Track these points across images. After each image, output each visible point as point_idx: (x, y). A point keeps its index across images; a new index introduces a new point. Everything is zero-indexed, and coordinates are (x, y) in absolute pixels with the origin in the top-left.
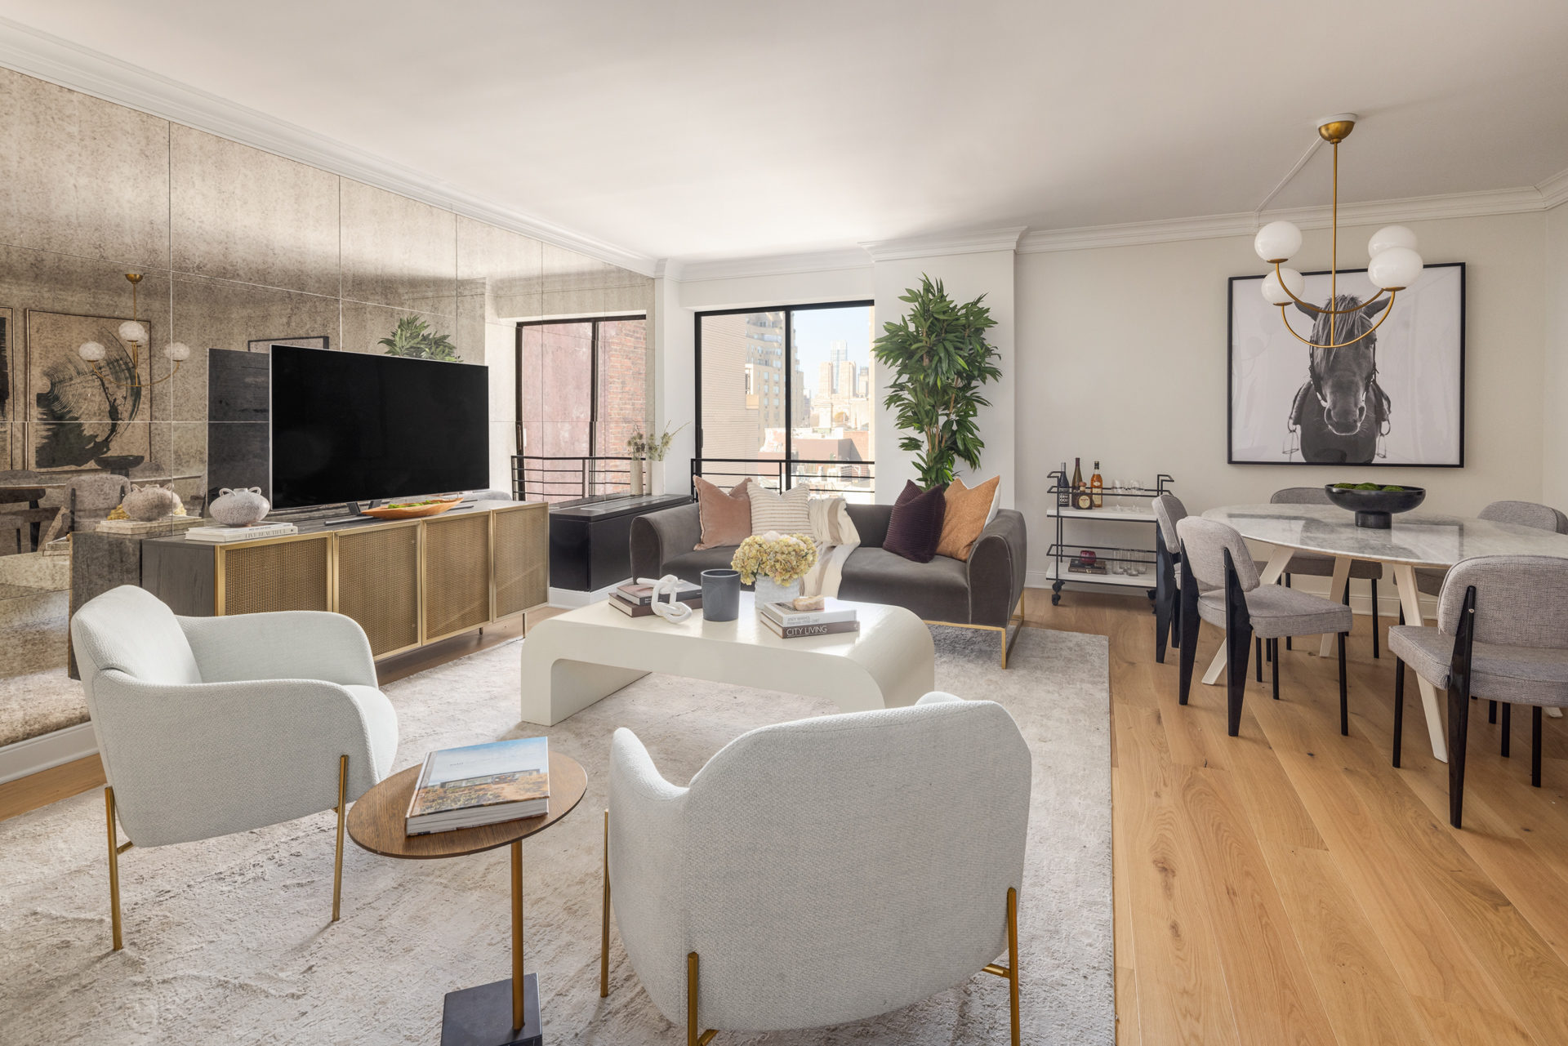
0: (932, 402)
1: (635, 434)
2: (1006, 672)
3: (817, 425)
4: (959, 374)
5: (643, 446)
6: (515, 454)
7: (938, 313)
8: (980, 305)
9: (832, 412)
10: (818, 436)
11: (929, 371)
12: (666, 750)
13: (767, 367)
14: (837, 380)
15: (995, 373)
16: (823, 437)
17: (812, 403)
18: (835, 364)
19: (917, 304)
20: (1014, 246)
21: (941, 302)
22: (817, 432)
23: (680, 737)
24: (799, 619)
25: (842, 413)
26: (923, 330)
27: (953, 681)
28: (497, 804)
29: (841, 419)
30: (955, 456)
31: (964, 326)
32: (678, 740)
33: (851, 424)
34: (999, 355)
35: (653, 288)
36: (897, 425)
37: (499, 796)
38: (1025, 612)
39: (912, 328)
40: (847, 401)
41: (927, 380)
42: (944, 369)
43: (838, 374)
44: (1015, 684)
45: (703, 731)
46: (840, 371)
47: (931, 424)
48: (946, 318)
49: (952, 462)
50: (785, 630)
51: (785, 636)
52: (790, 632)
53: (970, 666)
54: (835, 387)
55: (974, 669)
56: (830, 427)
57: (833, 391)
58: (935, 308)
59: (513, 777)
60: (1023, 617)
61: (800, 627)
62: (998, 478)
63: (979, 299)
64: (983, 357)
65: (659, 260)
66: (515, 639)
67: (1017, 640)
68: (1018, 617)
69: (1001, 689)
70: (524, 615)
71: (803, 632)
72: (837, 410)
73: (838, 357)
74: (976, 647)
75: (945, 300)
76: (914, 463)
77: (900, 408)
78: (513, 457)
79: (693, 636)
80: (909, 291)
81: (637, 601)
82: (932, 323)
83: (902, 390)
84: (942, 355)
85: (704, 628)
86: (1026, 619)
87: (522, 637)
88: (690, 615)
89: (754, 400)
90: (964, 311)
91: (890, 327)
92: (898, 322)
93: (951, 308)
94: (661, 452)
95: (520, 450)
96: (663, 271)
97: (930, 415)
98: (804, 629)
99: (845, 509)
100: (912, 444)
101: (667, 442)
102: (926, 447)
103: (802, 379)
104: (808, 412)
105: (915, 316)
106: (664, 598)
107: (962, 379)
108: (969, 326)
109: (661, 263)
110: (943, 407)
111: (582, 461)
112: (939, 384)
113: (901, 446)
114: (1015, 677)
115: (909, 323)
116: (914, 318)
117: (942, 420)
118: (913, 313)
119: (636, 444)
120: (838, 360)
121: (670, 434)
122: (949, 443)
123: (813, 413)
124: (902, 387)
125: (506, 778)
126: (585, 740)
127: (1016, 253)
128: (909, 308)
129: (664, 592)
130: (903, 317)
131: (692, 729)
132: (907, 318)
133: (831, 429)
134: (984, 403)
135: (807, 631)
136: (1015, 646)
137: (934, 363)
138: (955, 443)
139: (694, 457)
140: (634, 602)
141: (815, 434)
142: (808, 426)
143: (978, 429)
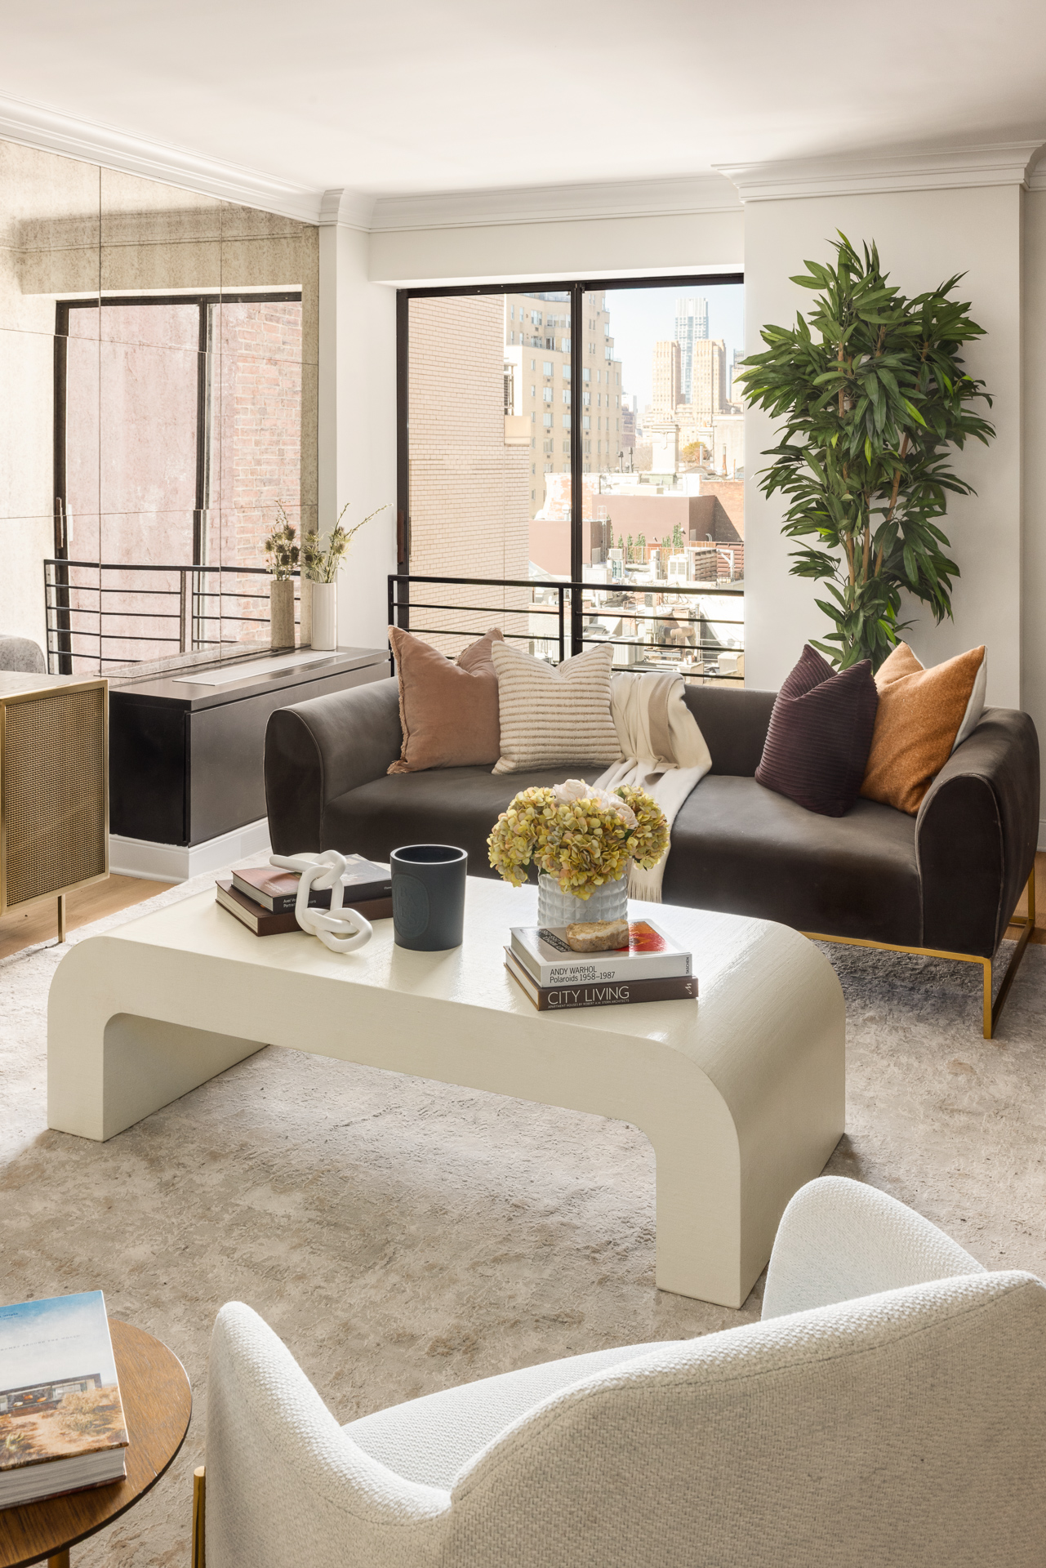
0: (856, 484)
1: (280, 529)
2: (991, 1046)
3: (648, 467)
4: (909, 432)
5: (295, 551)
6: (52, 557)
7: (869, 312)
8: (951, 297)
9: (677, 441)
10: (649, 491)
11: (849, 429)
12: (321, 1201)
13: (550, 352)
14: (688, 376)
15: (982, 429)
16: (660, 491)
17: (639, 422)
18: (684, 344)
19: (825, 293)
20: (1019, 176)
21: (874, 289)
22: (647, 481)
23: (347, 1173)
24: (572, 971)
25: (697, 445)
26: (839, 346)
27: (885, 1062)
28: (28, 1464)
29: (697, 456)
30: (903, 592)
31: (920, 336)
32: (345, 1179)
33: (716, 466)
34: (987, 396)
35: (316, 245)
36: (786, 528)
37: (29, 1446)
38: (1038, 910)
39: (817, 338)
40: (707, 418)
41: (845, 446)
42: (879, 426)
43: (689, 364)
44: (1009, 1072)
45: (394, 1162)
46: (694, 359)
47: (852, 530)
48: (883, 322)
49: (896, 604)
50: (544, 992)
51: (543, 1006)
52: (555, 998)
53: (921, 1029)
54: (683, 391)
55: (927, 1035)
56: (673, 471)
57: (681, 399)
58: (863, 301)
59: (50, 1395)
60: (1032, 921)
61: (575, 988)
62: (983, 652)
63: (950, 285)
64: (957, 397)
65: (328, 192)
66: (42, 945)
67: (1019, 974)
68: (1021, 920)
69: (980, 1084)
70: (60, 898)
71: (581, 999)
72: (687, 437)
73: (690, 332)
74: (936, 988)
75: (883, 286)
76: (819, 603)
77: (794, 494)
78: (47, 562)
79: (371, 983)
80: (810, 265)
81: (269, 905)
82: (856, 329)
83: (797, 459)
84: (875, 397)
85: (396, 963)
86: (1038, 925)
87: (55, 940)
88: (368, 936)
89: (520, 428)
90: (919, 307)
91: (775, 337)
92: (790, 325)
93: (895, 300)
94: (330, 564)
95: (61, 551)
96: (335, 212)
97: (852, 510)
98: (582, 994)
99: (683, 698)
100: (814, 566)
101: (341, 547)
102: (844, 570)
103: (618, 375)
104: (630, 441)
105: (821, 315)
106: (320, 899)
107: (914, 441)
108: (930, 336)
109: (329, 199)
110: (879, 493)
111: (178, 573)
112: (868, 454)
113: (795, 571)
114: (1008, 1058)
115: (813, 330)
116: (821, 319)
117: (876, 521)
118: (818, 309)
119: (281, 548)
120: (690, 337)
121: (346, 531)
122: (889, 564)
123: (641, 441)
124: (798, 454)
125: (36, 1399)
126: (167, 1176)
127: (1025, 190)
128: (810, 301)
129: (320, 885)
130: (799, 315)
131: (372, 1156)
132: (808, 319)
133: (675, 476)
134: (960, 488)
135: (590, 997)
136: (1014, 986)
137: (859, 412)
138: (900, 567)
139: (395, 572)
140: (264, 904)
141: (644, 486)
142: (631, 468)
143: (945, 541)
